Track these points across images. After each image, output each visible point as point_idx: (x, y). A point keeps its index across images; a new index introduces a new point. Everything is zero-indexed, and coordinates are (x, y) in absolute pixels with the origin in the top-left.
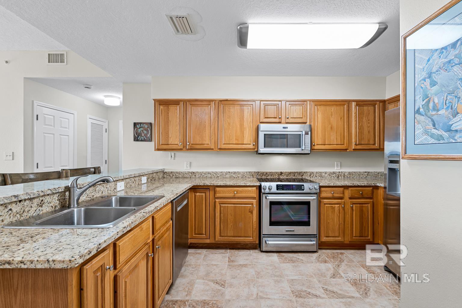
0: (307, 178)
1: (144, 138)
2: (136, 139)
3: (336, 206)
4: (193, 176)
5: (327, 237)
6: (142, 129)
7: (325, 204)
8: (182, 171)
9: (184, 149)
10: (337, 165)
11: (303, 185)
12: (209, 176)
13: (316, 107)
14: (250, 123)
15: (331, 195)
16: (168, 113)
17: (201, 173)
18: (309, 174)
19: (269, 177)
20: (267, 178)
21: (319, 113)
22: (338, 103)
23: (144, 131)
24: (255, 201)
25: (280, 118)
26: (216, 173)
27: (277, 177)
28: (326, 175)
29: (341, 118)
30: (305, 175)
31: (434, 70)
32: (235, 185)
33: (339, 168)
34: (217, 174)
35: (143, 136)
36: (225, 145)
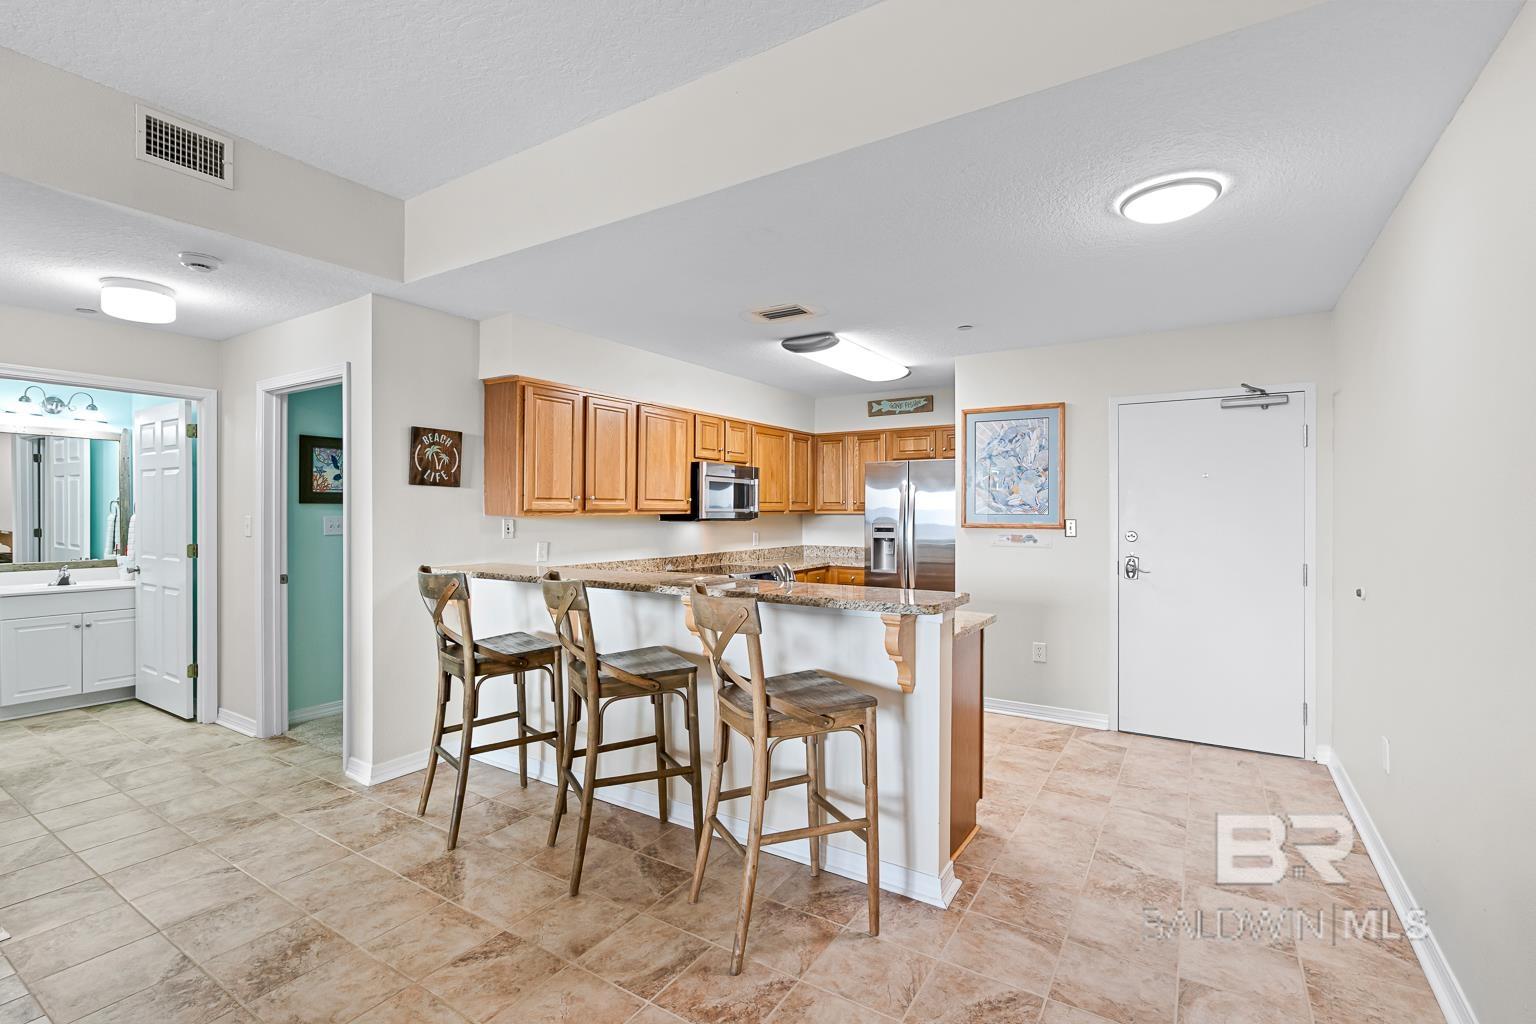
0: (726, 564)
1: (440, 476)
2: (419, 477)
6: (435, 448)
10: (755, 538)
13: (757, 436)
14: (682, 457)
16: (551, 421)
18: (728, 556)
22: (777, 433)
23: (443, 456)
25: (719, 451)
29: (780, 458)
33: (757, 543)
35: (438, 471)
36: (649, 502)
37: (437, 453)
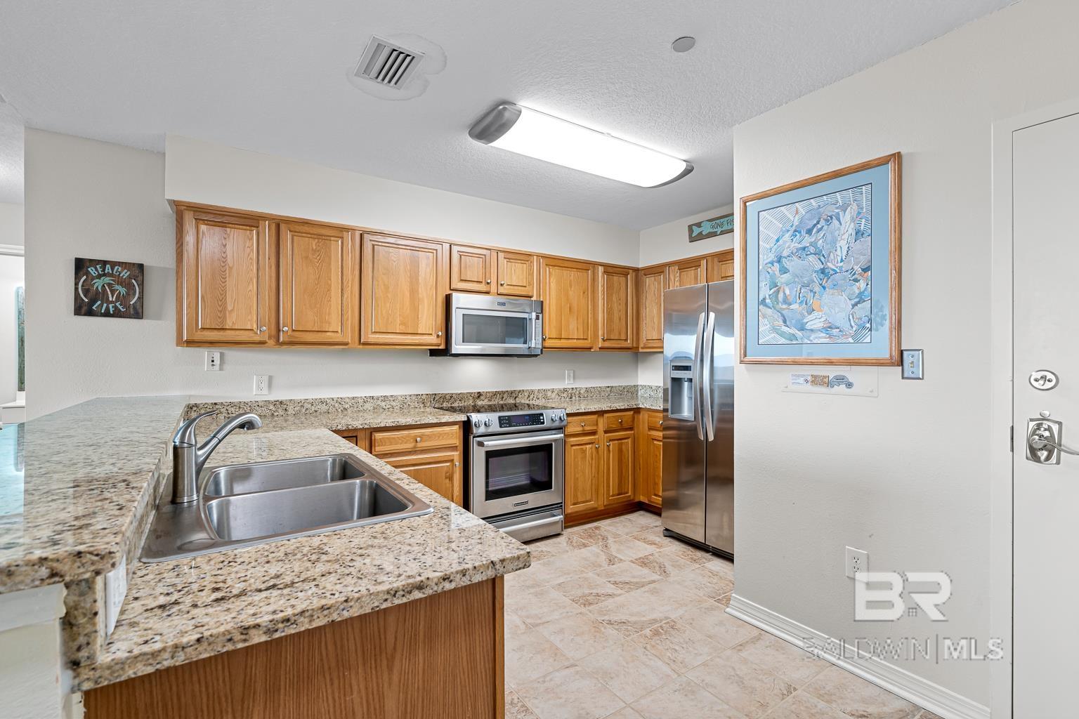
0: (523, 401)
1: (115, 307)
2: (84, 309)
3: (588, 446)
4: (280, 411)
5: (574, 504)
6: (107, 280)
7: (572, 446)
8: (246, 401)
9: (271, 342)
10: (569, 376)
11: (542, 415)
12: (324, 408)
13: (548, 269)
14: (431, 289)
15: (581, 429)
16: (225, 246)
17: (301, 404)
18: (526, 394)
19: (456, 405)
20: (453, 405)
21: (552, 279)
22: (580, 266)
23: (117, 287)
24: (458, 453)
25: (488, 283)
26: (340, 401)
27: (471, 402)
28: (553, 396)
29: (584, 293)
30: (520, 396)
31: (785, 253)
32: (418, 423)
33: (572, 381)
34: (343, 403)
35: (112, 302)
36: (377, 336)
37: (109, 285)
